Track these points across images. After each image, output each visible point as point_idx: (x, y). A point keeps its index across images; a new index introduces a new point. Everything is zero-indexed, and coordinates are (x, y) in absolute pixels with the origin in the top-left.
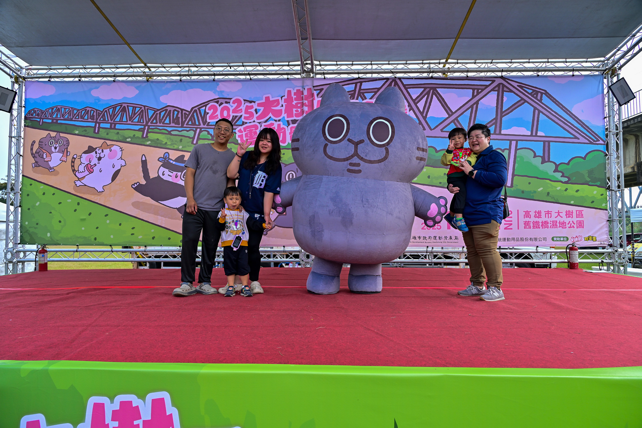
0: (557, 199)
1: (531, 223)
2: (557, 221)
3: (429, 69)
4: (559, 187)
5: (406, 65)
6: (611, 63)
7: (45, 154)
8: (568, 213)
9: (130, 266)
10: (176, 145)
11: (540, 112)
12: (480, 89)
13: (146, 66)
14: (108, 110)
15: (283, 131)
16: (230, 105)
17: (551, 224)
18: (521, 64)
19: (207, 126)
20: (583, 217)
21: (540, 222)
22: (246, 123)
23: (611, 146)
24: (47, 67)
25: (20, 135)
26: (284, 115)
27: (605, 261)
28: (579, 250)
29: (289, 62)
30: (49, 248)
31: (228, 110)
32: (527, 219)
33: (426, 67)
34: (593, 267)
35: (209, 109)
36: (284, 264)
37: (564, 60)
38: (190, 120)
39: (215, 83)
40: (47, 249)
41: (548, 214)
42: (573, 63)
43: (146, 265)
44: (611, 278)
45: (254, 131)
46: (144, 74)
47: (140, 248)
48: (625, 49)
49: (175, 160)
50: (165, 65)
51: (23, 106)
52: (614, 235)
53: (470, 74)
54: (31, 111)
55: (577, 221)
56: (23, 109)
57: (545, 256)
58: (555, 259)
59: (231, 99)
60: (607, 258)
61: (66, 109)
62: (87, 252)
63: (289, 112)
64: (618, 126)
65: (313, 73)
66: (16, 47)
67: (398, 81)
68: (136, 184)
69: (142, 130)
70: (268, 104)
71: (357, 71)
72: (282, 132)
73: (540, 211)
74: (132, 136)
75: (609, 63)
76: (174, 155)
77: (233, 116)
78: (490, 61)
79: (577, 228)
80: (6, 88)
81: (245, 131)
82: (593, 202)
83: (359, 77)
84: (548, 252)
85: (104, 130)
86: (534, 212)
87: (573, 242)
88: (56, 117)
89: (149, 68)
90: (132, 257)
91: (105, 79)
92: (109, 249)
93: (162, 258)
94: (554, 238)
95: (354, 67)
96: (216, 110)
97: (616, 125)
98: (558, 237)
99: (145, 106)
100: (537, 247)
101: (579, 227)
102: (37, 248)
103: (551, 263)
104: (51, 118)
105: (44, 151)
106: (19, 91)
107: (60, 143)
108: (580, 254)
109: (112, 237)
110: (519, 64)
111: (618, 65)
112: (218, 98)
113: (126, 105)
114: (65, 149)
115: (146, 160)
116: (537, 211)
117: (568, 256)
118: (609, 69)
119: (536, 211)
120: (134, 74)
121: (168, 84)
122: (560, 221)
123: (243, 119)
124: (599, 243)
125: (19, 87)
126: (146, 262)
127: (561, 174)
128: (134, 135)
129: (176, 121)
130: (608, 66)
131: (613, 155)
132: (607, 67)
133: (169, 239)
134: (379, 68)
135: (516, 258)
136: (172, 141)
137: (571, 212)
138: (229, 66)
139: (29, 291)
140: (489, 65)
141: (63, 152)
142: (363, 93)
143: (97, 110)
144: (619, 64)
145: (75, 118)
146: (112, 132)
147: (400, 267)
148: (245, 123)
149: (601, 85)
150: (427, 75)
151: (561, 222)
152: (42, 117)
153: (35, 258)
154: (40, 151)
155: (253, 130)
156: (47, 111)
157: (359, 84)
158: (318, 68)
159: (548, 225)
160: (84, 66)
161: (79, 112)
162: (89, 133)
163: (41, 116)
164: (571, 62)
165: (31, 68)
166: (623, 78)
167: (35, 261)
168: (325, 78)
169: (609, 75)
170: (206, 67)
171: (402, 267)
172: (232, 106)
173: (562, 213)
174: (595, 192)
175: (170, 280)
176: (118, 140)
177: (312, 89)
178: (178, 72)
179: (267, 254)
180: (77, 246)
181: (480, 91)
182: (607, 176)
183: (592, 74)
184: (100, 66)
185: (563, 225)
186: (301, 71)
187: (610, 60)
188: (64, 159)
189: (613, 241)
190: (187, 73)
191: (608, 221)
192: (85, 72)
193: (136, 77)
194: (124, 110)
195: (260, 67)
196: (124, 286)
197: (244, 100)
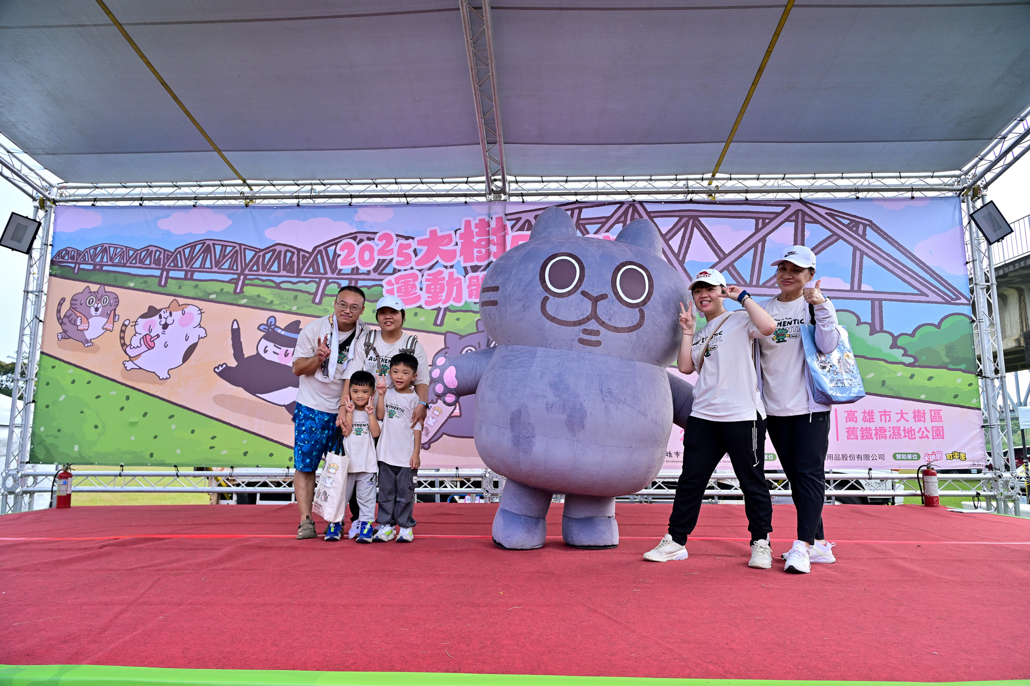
0: (898, 391)
1: (859, 430)
2: (899, 427)
3: (686, 188)
4: (902, 372)
5: (651, 182)
6: (970, 179)
7: (80, 318)
8: (916, 414)
9: (205, 500)
10: (287, 305)
11: (863, 253)
12: (768, 219)
13: (245, 184)
14: (183, 250)
15: (457, 282)
16: (375, 244)
17: (891, 433)
18: (830, 180)
19: (337, 274)
20: (942, 421)
21: (873, 428)
22: (399, 271)
23: (979, 306)
24: (91, 185)
25: (41, 289)
26: (459, 259)
27: (982, 493)
28: (939, 475)
29: (468, 178)
30: (75, 470)
31: (371, 250)
32: (852, 424)
33: (682, 186)
34: (963, 503)
35: (342, 249)
36: (456, 498)
37: (897, 174)
38: (311, 265)
39: (351, 209)
40: (73, 472)
41: (885, 415)
42: (912, 179)
43: (231, 498)
44: (994, 522)
45: (411, 283)
46: (242, 195)
47: (223, 469)
48: (991, 157)
49: (285, 329)
50: (275, 182)
51: (49, 244)
52: (994, 450)
53: (751, 196)
54: (61, 251)
55: (933, 427)
56: (50, 248)
57: (884, 484)
58: (900, 490)
59: (376, 233)
60: (985, 489)
61: (117, 248)
62: (137, 477)
63: (467, 254)
64: (989, 275)
65: (505, 194)
66: (45, 154)
67: (638, 206)
68: (222, 366)
69: (235, 281)
70: (434, 241)
71: (574, 191)
72: (455, 285)
73: (872, 410)
74: (218, 291)
75: (968, 179)
76: (283, 321)
77: (379, 260)
78: (782, 176)
79: (933, 438)
80: (25, 216)
81: (397, 283)
82: (956, 396)
83: (577, 200)
84: (887, 479)
85: (175, 282)
86: (862, 413)
87: (928, 461)
88: (100, 262)
89: (249, 186)
90: (210, 485)
91: (181, 203)
92: (173, 471)
93: (259, 486)
94: (897, 455)
95: (569, 186)
96: (351, 250)
97: (985, 274)
98: (904, 453)
99: (240, 245)
100: (870, 469)
101: (936, 437)
102: (56, 470)
103: (893, 497)
104: (92, 262)
105: (78, 314)
106: (45, 221)
107: (105, 301)
108: (942, 481)
109: (178, 451)
110: (826, 181)
111: (982, 182)
112: (356, 233)
113: (211, 243)
114: (111, 311)
115: (239, 328)
116: (867, 411)
117: (922, 484)
118: (969, 188)
119: (865, 411)
120: (227, 195)
121: (279, 210)
122: (904, 427)
123: (394, 265)
124: (971, 463)
125: (46, 215)
126: (232, 493)
127: (902, 352)
128: (222, 290)
129: (289, 267)
130: (967, 183)
131: (983, 321)
132: (965, 185)
133: (271, 455)
134: (609, 187)
135: (837, 487)
136: (282, 299)
137: (922, 413)
138: (375, 183)
139: (37, 543)
140: (780, 182)
141: (108, 315)
142: (584, 225)
143: (165, 250)
144: (984, 179)
145: (131, 263)
146: (187, 285)
147: (647, 502)
148: (397, 271)
149: (957, 212)
150: (684, 198)
151: (906, 429)
152: (78, 261)
153: (51, 486)
154: (71, 314)
155: (410, 281)
156: (87, 252)
157: (576, 211)
158: (514, 186)
159: (886, 433)
160: (149, 184)
161: (138, 254)
162: (151, 285)
163: (77, 259)
164: (909, 177)
165: (66, 187)
166: (992, 202)
167: (52, 491)
168: (523, 202)
169: (970, 198)
170: (339, 184)
171: (651, 502)
172: (377, 245)
173: (908, 413)
174: (959, 380)
175: (269, 523)
176: (196, 296)
177: (504, 218)
178: (295, 192)
179: (430, 480)
180: (122, 466)
181: (767, 221)
182: (977, 353)
183: (943, 196)
184: (174, 183)
185: (910, 433)
186: (486, 191)
187: (970, 174)
188: (109, 326)
189: (994, 460)
190: (309, 194)
191: (983, 427)
192: (151, 192)
193: (229, 201)
194: (207, 250)
195: (422, 185)
196: (194, 534)
197: (397, 235)
